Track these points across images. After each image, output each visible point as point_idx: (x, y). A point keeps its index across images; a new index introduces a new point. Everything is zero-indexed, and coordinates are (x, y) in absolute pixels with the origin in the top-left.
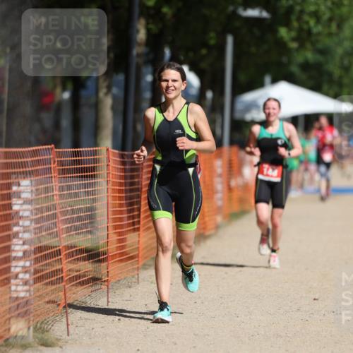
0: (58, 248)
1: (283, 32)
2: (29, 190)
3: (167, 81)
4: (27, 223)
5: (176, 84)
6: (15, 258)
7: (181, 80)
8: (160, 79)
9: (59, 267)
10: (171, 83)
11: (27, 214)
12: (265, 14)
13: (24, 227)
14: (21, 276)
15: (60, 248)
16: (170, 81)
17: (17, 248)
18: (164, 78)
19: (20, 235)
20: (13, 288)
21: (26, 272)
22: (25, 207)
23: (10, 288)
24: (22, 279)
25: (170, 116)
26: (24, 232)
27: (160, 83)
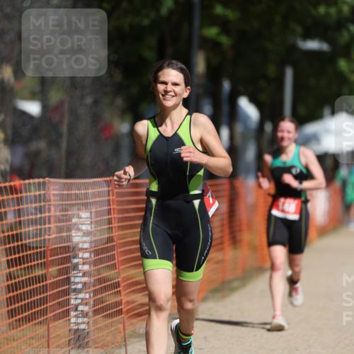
0: (117, 280)
1: (343, 64)
2: (89, 222)
3: (165, 83)
4: (87, 255)
5: (177, 89)
6: (75, 290)
7: (183, 85)
8: (156, 80)
9: (118, 299)
10: (170, 87)
11: (86, 246)
12: (325, 47)
13: (83, 258)
14: (80, 308)
15: (119, 279)
16: (170, 84)
17: (77, 280)
18: (162, 79)
19: (80, 267)
20: (73, 320)
21: (86, 304)
22: (85, 239)
23: (69, 320)
24: (82, 311)
25: (168, 130)
26: (84, 264)
27: (156, 86)
